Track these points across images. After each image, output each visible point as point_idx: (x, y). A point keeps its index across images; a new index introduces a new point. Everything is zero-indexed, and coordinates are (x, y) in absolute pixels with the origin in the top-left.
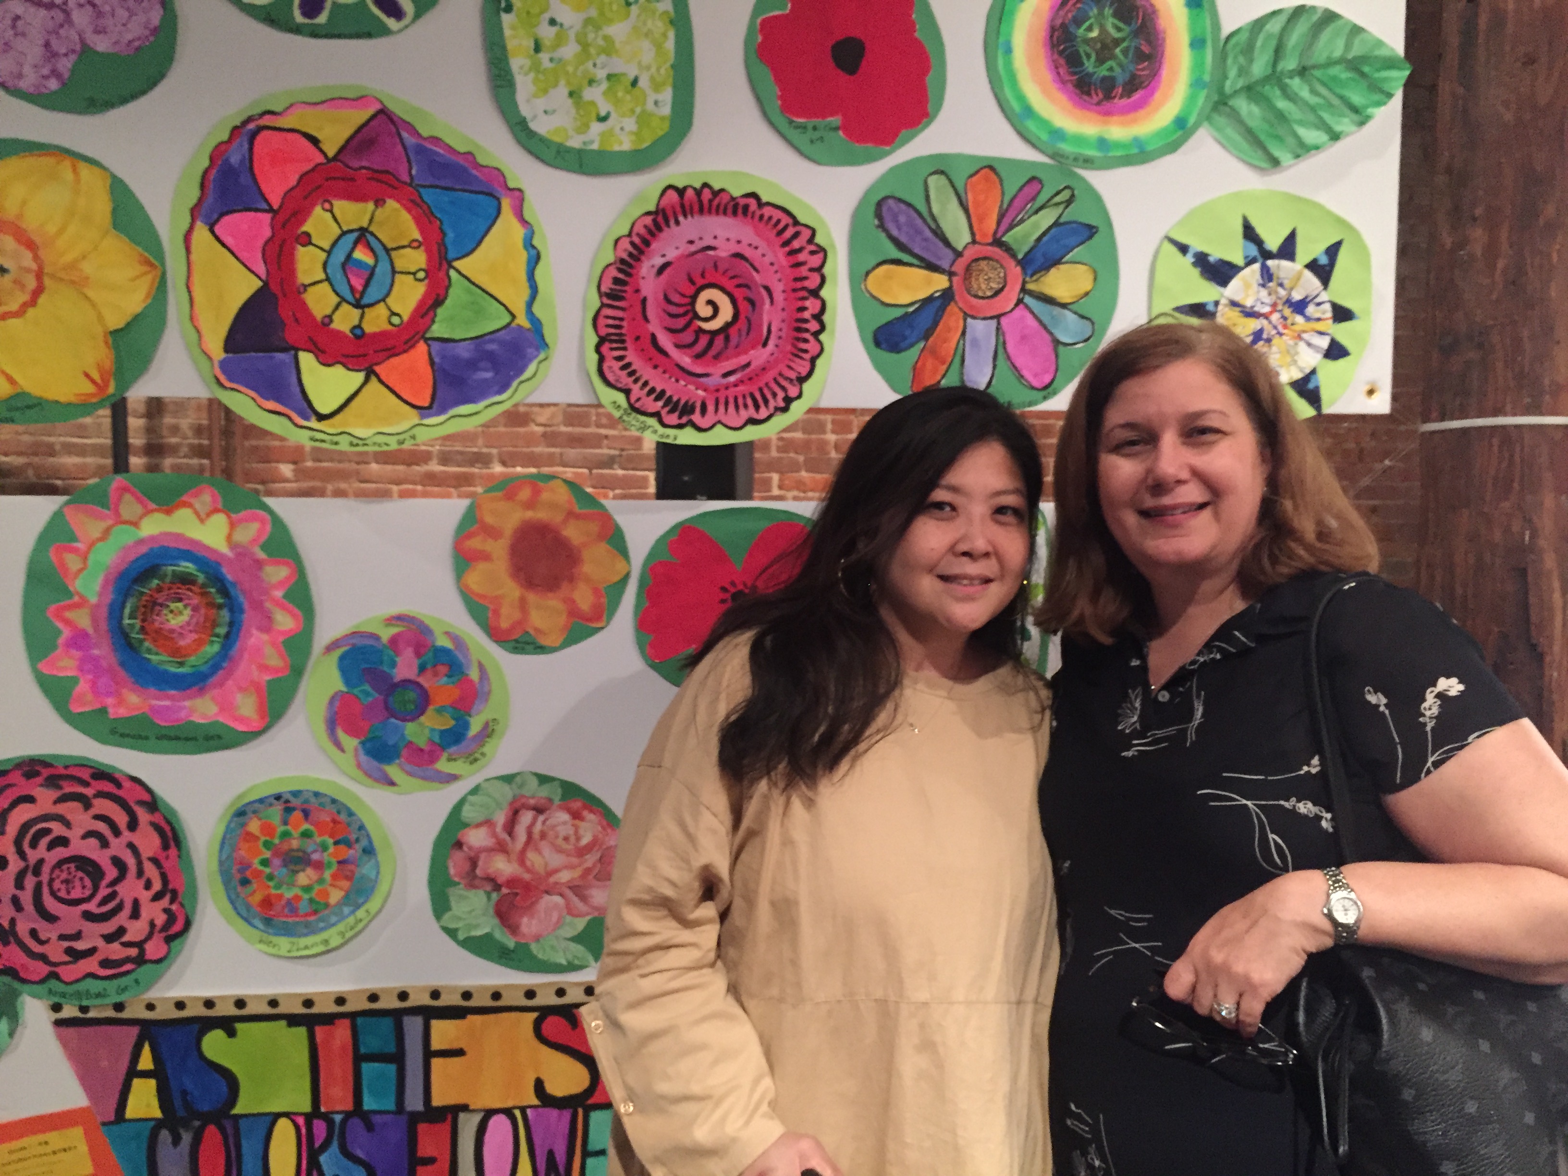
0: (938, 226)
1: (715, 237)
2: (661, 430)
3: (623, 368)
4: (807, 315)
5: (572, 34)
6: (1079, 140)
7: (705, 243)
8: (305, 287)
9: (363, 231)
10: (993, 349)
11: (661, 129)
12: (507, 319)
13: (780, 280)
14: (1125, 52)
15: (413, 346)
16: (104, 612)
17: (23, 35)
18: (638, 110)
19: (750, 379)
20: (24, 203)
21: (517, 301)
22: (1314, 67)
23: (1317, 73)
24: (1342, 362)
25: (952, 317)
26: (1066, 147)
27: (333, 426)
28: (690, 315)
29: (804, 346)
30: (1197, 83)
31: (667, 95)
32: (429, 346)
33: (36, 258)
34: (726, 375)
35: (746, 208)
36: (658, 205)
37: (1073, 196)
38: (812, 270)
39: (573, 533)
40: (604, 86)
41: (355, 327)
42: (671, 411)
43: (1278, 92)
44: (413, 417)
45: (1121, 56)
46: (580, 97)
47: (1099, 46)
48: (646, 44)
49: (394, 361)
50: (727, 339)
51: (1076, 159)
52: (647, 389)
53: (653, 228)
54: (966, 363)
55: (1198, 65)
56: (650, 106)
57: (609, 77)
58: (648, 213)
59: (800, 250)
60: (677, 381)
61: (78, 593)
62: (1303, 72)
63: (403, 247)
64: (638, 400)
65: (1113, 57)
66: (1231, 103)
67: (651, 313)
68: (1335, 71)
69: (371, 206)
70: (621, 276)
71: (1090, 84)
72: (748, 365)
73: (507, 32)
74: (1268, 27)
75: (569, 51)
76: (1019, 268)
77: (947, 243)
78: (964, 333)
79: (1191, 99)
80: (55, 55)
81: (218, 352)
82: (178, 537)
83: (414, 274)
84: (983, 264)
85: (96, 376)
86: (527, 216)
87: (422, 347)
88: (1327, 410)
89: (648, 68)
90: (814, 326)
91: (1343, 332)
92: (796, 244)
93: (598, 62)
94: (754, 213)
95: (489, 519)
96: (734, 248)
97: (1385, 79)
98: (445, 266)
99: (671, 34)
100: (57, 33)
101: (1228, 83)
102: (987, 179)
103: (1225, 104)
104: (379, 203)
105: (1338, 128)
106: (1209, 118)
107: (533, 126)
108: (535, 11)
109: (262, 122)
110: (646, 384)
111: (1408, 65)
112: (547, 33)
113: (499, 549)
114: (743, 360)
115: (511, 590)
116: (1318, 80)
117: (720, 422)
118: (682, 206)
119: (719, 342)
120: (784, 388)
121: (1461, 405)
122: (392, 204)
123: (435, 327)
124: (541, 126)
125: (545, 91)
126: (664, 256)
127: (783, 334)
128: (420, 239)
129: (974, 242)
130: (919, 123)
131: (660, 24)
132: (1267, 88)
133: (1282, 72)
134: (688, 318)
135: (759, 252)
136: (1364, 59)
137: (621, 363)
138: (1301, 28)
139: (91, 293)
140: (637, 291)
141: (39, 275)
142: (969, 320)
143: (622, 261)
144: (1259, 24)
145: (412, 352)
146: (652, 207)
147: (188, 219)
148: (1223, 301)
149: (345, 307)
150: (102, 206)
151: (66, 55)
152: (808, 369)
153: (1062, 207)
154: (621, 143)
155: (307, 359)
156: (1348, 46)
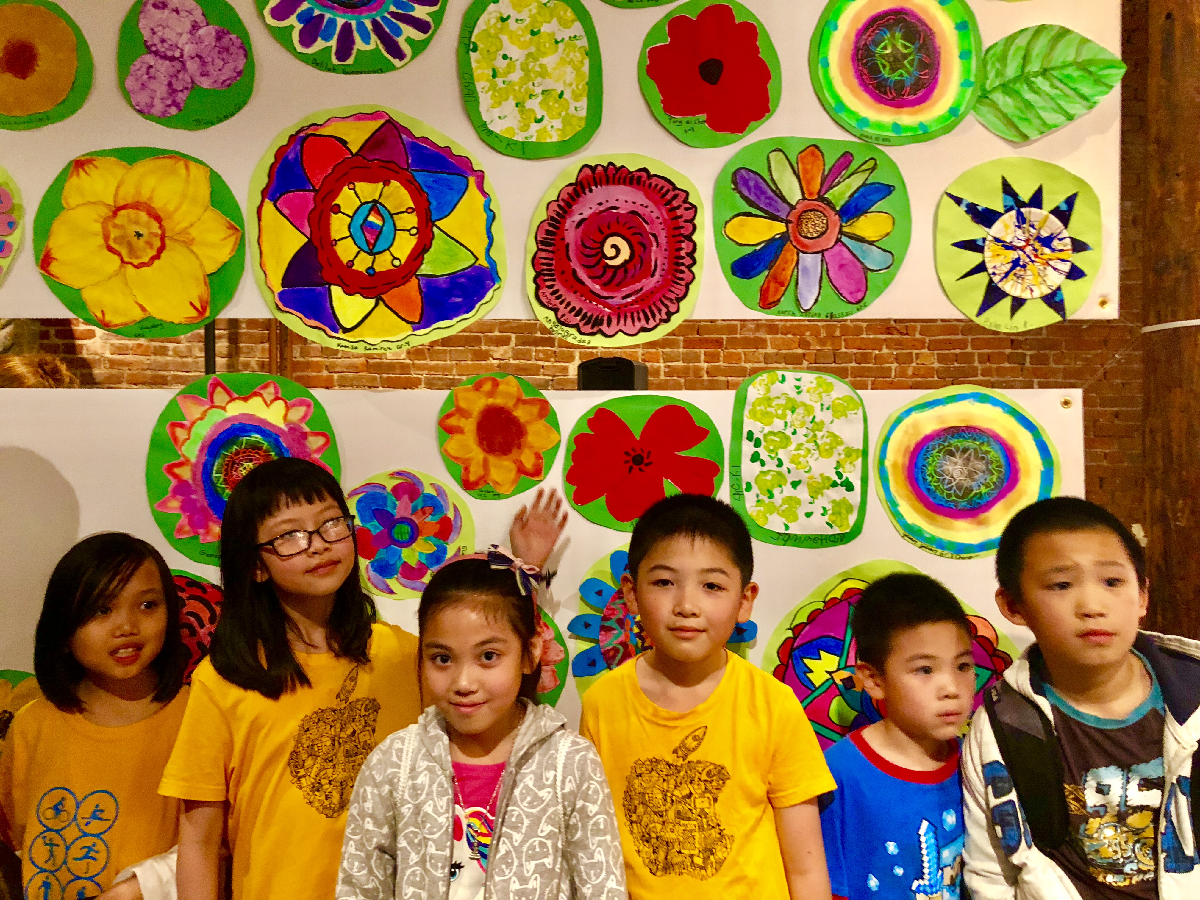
0: (777, 188)
1: (617, 200)
2: (579, 337)
3: (552, 294)
4: (683, 253)
5: (518, 63)
6: (879, 125)
7: (609, 205)
8: (336, 241)
9: (375, 201)
10: (819, 275)
11: (578, 126)
12: (473, 260)
13: (663, 229)
14: (911, 64)
15: (408, 281)
16: (200, 468)
17: (154, 78)
18: (563, 114)
19: (643, 300)
20: (153, 191)
21: (479, 247)
22: (1053, 69)
23: (1055, 73)
24: (1080, 282)
25: (789, 253)
26: (870, 131)
27: (354, 337)
28: (600, 255)
29: (681, 275)
30: (966, 84)
31: (583, 103)
32: (419, 280)
33: (161, 227)
34: (624, 298)
35: (640, 178)
36: (577, 179)
37: (876, 164)
38: (686, 221)
39: (521, 413)
40: (540, 98)
41: (369, 268)
42: (586, 324)
43: (1025, 87)
44: (408, 329)
45: (908, 66)
46: (523, 107)
47: (892, 59)
48: (569, 69)
49: (395, 291)
50: (626, 271)
51: (877, 139)
52: (570, 307)
53: (573, 195)
54: (799, 285)
55: (966, 71)
56: (572, 110)
57: (543, 92)
58: (570, 185)
59: (678, 207)
60: (591, 302)
61: (184, 456)
62: (1044, 72)
63: (403, 212)
64: (563, 315)
65: (903, 67)
66: (990, 96)
67: (572, 254)
68: (1069, 71)
69: (381, 185)
70: (551, 229)
71: (885, 87)
72: (641, 289)
73: (474, 65)
74: (1017, 41)
75: (516, 76)
76: (837, 216)
77: (784, 200)
78: (797, 264)
79: (961, 95)
80: (175, 91)
81: (278, 288)
82: (251, 416)
83: (409, 231)
84: (811, 214)
85: (198, 306)
86: (486, 189)
87: (414, 281)
88: (1070, 316)
89: (571, 85)
90: (687, 261)
91: (1080, 260)
92: (675, 204)
93: (535, 82)
94: (645, 182)
95: (463, 404)
96: (630, 207)
97: (1105, 76)
98: (430, 224)
99: (587, 61)
100: (176, 76)
101: (988, 83)
102: (813, 154)
103: (987, 97)
104: (386, 183)
105: (1072, 111)
106: (974, 108)
107: (490, 127)
108: (492, 50)
109: (309, 132)
110: (569, 304)
111: (1124, 65)
112: (501, 64)
113: (470, 425)
114: (638, 286)
115: (477, 454)
116: (1056, 78)
117: (621, 330)
118: (594, 179)
119: (620, 273)
120: (666, 306)
121: (1172, 311)
122: (395, 184)
123: (423, 267)
124: (497, 127)
125: (500, 103)
126: (581, 214)
127: (665, 267)
128: (413, 206)
129: (804, 199)
130: (763, 116)
131: (578, 55)
132: (1018, 85)
133: (1028, 73)
134: (598, 257)
135: (649, 209)
136: (1091, 62)
137: (551, 290)
138: (1043, 41)
139: (194, 248)
140: (563, 239)
141: (163, 238)
142: (801, 254)
143: (552, 218)
144: (1011, 39)
145: (408, 285)
146: (573, 181)
147: (260, 198)
148: (989, 238)
149: (362, 254)
150: (204, 191)
151: (182, 91)
152: (684, 291)
153: (868, 172)
154: (551, 137)
155: (336, 291)
156: (1078, 52)
